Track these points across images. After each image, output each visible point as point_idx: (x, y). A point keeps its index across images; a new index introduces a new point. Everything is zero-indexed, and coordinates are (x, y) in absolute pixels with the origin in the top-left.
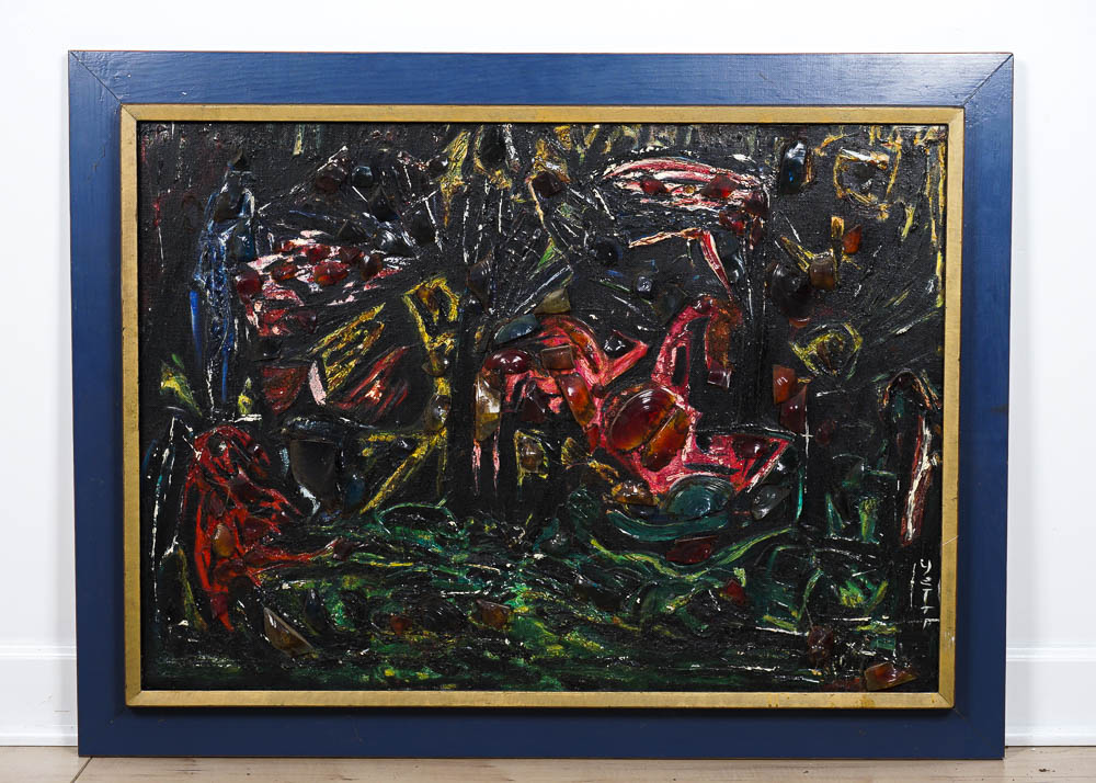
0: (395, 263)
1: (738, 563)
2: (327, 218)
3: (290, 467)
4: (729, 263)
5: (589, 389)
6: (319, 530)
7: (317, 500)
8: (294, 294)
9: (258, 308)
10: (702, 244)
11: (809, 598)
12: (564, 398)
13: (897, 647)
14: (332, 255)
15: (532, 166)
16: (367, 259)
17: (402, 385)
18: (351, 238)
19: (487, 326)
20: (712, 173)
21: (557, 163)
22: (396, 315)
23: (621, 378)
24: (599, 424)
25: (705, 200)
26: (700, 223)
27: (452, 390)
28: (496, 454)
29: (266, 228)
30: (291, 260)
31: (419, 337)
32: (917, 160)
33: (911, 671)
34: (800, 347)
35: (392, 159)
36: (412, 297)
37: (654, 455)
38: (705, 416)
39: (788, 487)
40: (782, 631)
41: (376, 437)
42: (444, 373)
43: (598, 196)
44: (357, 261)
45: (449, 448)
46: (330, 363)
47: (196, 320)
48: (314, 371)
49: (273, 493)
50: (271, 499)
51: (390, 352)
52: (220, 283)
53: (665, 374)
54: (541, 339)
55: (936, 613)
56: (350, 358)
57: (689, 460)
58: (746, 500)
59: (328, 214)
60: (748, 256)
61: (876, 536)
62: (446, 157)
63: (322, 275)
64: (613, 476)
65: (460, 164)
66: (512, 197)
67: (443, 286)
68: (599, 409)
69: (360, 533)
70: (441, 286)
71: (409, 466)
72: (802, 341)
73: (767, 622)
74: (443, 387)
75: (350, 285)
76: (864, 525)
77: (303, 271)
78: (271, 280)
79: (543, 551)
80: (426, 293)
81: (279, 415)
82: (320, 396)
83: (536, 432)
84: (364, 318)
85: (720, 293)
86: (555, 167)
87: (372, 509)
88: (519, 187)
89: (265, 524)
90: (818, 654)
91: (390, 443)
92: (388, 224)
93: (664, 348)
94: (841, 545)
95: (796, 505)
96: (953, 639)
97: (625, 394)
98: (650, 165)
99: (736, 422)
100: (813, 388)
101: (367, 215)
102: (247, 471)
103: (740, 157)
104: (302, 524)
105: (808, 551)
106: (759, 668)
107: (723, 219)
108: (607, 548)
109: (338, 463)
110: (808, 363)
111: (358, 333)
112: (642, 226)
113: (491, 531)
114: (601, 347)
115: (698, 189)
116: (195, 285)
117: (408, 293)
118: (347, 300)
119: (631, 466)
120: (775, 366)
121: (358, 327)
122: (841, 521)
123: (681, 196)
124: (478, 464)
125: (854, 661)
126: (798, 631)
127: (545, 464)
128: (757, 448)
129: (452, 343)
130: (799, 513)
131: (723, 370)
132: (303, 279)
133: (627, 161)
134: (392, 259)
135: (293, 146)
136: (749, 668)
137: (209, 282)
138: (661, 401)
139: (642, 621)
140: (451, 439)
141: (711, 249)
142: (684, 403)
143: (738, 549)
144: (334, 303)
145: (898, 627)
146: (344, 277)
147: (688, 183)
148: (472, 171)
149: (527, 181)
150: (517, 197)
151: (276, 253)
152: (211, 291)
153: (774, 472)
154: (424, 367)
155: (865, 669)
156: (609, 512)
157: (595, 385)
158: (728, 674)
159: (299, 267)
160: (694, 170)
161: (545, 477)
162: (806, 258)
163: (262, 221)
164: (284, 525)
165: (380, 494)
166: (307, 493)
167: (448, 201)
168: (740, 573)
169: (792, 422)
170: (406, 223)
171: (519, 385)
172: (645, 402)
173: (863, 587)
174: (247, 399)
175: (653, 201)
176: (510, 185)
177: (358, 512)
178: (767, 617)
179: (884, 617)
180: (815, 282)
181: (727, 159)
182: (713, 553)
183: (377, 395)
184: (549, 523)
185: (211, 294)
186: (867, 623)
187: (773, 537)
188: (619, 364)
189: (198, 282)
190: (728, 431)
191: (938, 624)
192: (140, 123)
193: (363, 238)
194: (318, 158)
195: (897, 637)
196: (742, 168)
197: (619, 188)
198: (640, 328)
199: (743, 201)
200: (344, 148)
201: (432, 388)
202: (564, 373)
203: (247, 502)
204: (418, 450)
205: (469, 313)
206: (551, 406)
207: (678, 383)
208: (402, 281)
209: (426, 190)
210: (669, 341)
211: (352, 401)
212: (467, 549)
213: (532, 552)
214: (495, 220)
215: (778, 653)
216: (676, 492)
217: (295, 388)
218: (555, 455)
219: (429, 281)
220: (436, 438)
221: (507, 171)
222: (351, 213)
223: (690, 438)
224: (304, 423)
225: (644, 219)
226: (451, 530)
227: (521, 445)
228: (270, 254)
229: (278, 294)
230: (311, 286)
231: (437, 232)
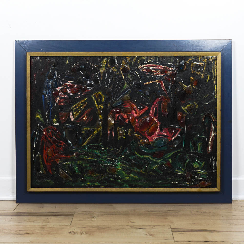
0: (90, 88)
1: (170, 158)
3: (65, 136)
4: (167, 88)
5: (135, 117)
6: (72, 150)
7: (72, 143)
8: (66, 96)
9: (58, 99)
10: (161, 84)
11: (186, 166)
12: (129, 119)
13: (207, 177)
14: (75, 86)
15: (121, 66)
16: (83, 87)
17: (91, 117)
18: (79, 83)
19: (111, 103)
20: (163, 67)
21: (127, 65)
22: (90, 100)
23: (142, 115)
24: (137, 125)
25: (161, 74)
26: (160, 79)
27: (103, 118)
28: (113, 133)
29: (60, 80)
30: (66, 88)
31: (95, 106)
32: (210, 64)
33: (210, 183)
34: (184, 107)
35: (89, 65)
37: (150, 133)
38: (161, 124)
39: (181, 140)
40: (180, 173)
41: (85, 129)
42: (101, 114)
43: (137, 73)
44: (81, 88)
45: (102, 131)
46: (75, 112)
47: (44, 102)
48: (71, 113)
49: (61, 141)
50: (61, 143)
51: (89, 109)
52: (49, 93)
53: (152, 114)
54: (124, 106)
55: (216, 169)
56: (79, 110)
57: (158, 134)
58: (171, 143)
59: (75, 77)
60: (171, 86)
61: (202, 151)
62: (101, 64)
63: (73, 91)
64: (140, 138)
65: (105, 65)
66: (117, 73)
67: (101, 94)
68: (137, 122)
69: (82, 151)
70: (100, 94)
71: (93, 135)
72: (184, 106)
73: (176, 171)
74: (101, 117)
75: (79, 93)
76: (199, 149)
77: (68, 90)
78: (61, 92)
79: (124, 155)
80: (97, 95)
81: (63, 124)
82: (72, 119)
83: (123, 127)
84: (82, 101)
85: (165, 95)
86: (127, 66)
87: (84, 145)
88: (118, 71)
89: (60, 149)
90: (188, 179)
91: (88, 130)
92: (88, 79)
93: (152, 108)
94: (193, 153)
95: (183, 144)
96: (220, 175)
97: (143, 118)
98: (148, 66)
99: (169, 125)
100: (186, 117)
101: (83, 77)
102: (56, 137)
103: (169, 64)
104: (68, 149)
105: (186, 155)
106: (174, 182)
107: (165, 78)
108: (139, 154)
109: (77, 135)
110: (185, 111)
111: (81, 104)
112: (147, 80)
113: (112, 150)
114: (137, 107)
115: (160, 71)
116: (43, 93)
117: (93, 95)
118: (79, 97)
119: (145, 135)
120: (178, 112)
121: (81, 103)
122: (193, 148)
123: (156, 73)
124: (109, 135)
125: (197, 180)
126: (184, 173)
127: (125, 135)
128: (174, 131)
129: (103, 107)
130: (184, 146)
131: (166, 113)
132: (68, 92)
133: (143, 65)
134: (89, 87)
135: (66, 62)
136: (172, 182)
137: (47, 93)
138: (151, 120)
139: (147, 171)
140: (103, 129)
141: (163, 85)
142: (157, 120)
143: (169, 154)
144: (76, 98)
145: (207, 172)
146: (78, 92)
147: (157, 70)
148: (108, 67)
149: (120, 69)
150: (118, 73)
151: (62, 86)
152: (47, 95)
153: (178, 136)
154: (96, 112)
155: (199, 182)
156: (139, 146)
157: (136, 116)
158: (167, 184)
160: (159, 67)
161: (124, 138)
162: (185, 87)
163: (59, 79)
164: (64, 149)
165: (86, 142)
166: (69, 142)
167: (102, 74)
168: (170, 160)
169: (182, 125)
170: (92, 79)
171: (118, 116)
172: (148, 120)
173: (199, 163)
174: (55, 120)
175: (149, 74)
176: (116, 70)
177: (81, 146)
178: (176, 170)
179: (204, 170)
180: (187, 92)
181: (166, 64)
182: (164, 155)
183: (85, 119)
184: (125, 149)
185: (47, 96)
186: (200, 172)
187: (178, 151)
188: (141, 112)
189: (45, 93)
190: (167, 127)
191: (216, 172)
192: (31, 57)
193: (82, 83)
194: (72, 64)
195: (207, 175)
196: (170, 66)
197: (141, 71)
198: (146, 103)
199: (170, 74)
200: (78, 62)
201: (98, 117)
202: (129, 114)
203: (55, 144)
204: (95, 132)
205: (107, 100)
206: (126, 121)
207: (155, 116)
208: (91, 92)
209: (97, 72)
210: (153, 106)
211: (80, 120)
212: (106, 155)
213: (122, 155)
214: (113, 78)
215: (179, 179)
216: (155, 141)
217: (66, 117)
218: (127, 133)
219: (97, 93)
220: (99, 129)
221: (115, 67)
222: (79, 77)
223: (158, 129)
224: (68, 125)
225: (147, 78)
226: (103, 150)
227: (119, 130)
228: (61, 86)
229: (63, 96)
230: (70, 94)
231: (99, 81)
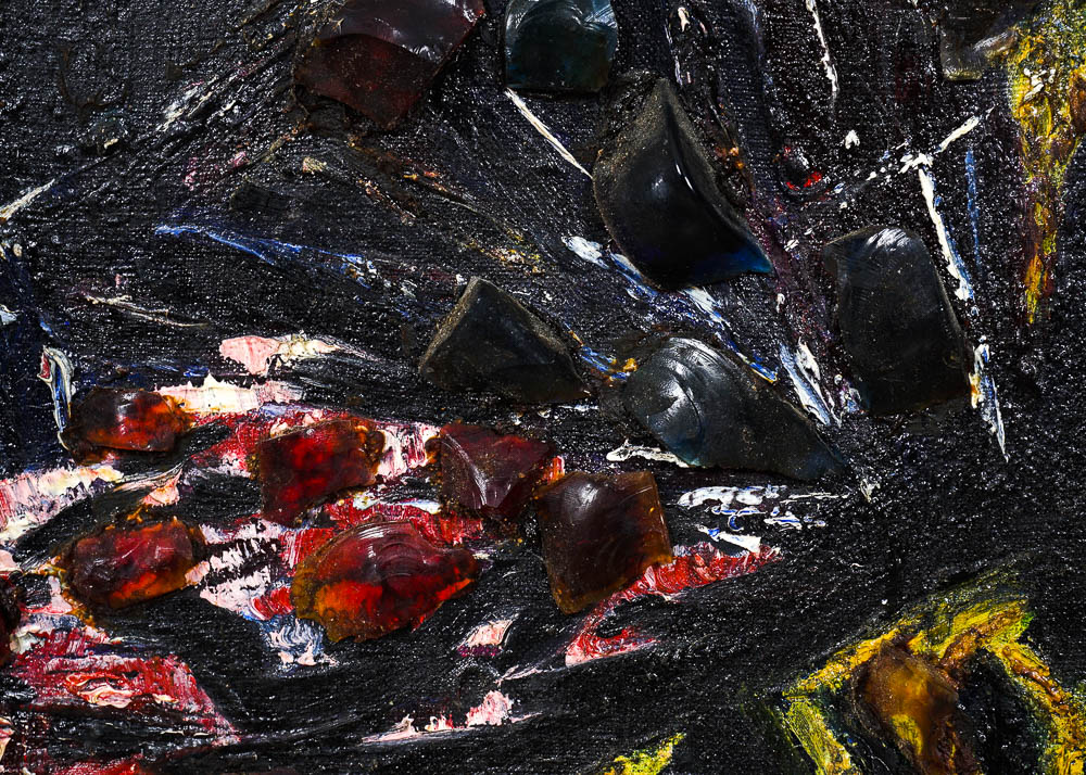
2: (360, 265)
8: (182, 677)
14: (394, 466)
16: (584, 495)
30: (167, 496)
36: (834, 703)
59: (377, 242)
63: (335, 580)
67: (1009, 645)
70: (996, 646)
75: (489, 634)
77: (233, 559)
78: (61, 606)
80: (917, 689)
92: (702, 298)
101: (586, 249)
117: (810, 681)
118: (476, 718)
132: (234, 597)
134: (722, 495)
144: (404, 733)
151: (85, 456)
159: (211, 535)
167: (1047, 173)
170: (801, 300)
219: (928, 620)
222: (496, 236)
228: (50, 459)
229: (96, 676)
230: (276, 639)
231: (982, 350)
